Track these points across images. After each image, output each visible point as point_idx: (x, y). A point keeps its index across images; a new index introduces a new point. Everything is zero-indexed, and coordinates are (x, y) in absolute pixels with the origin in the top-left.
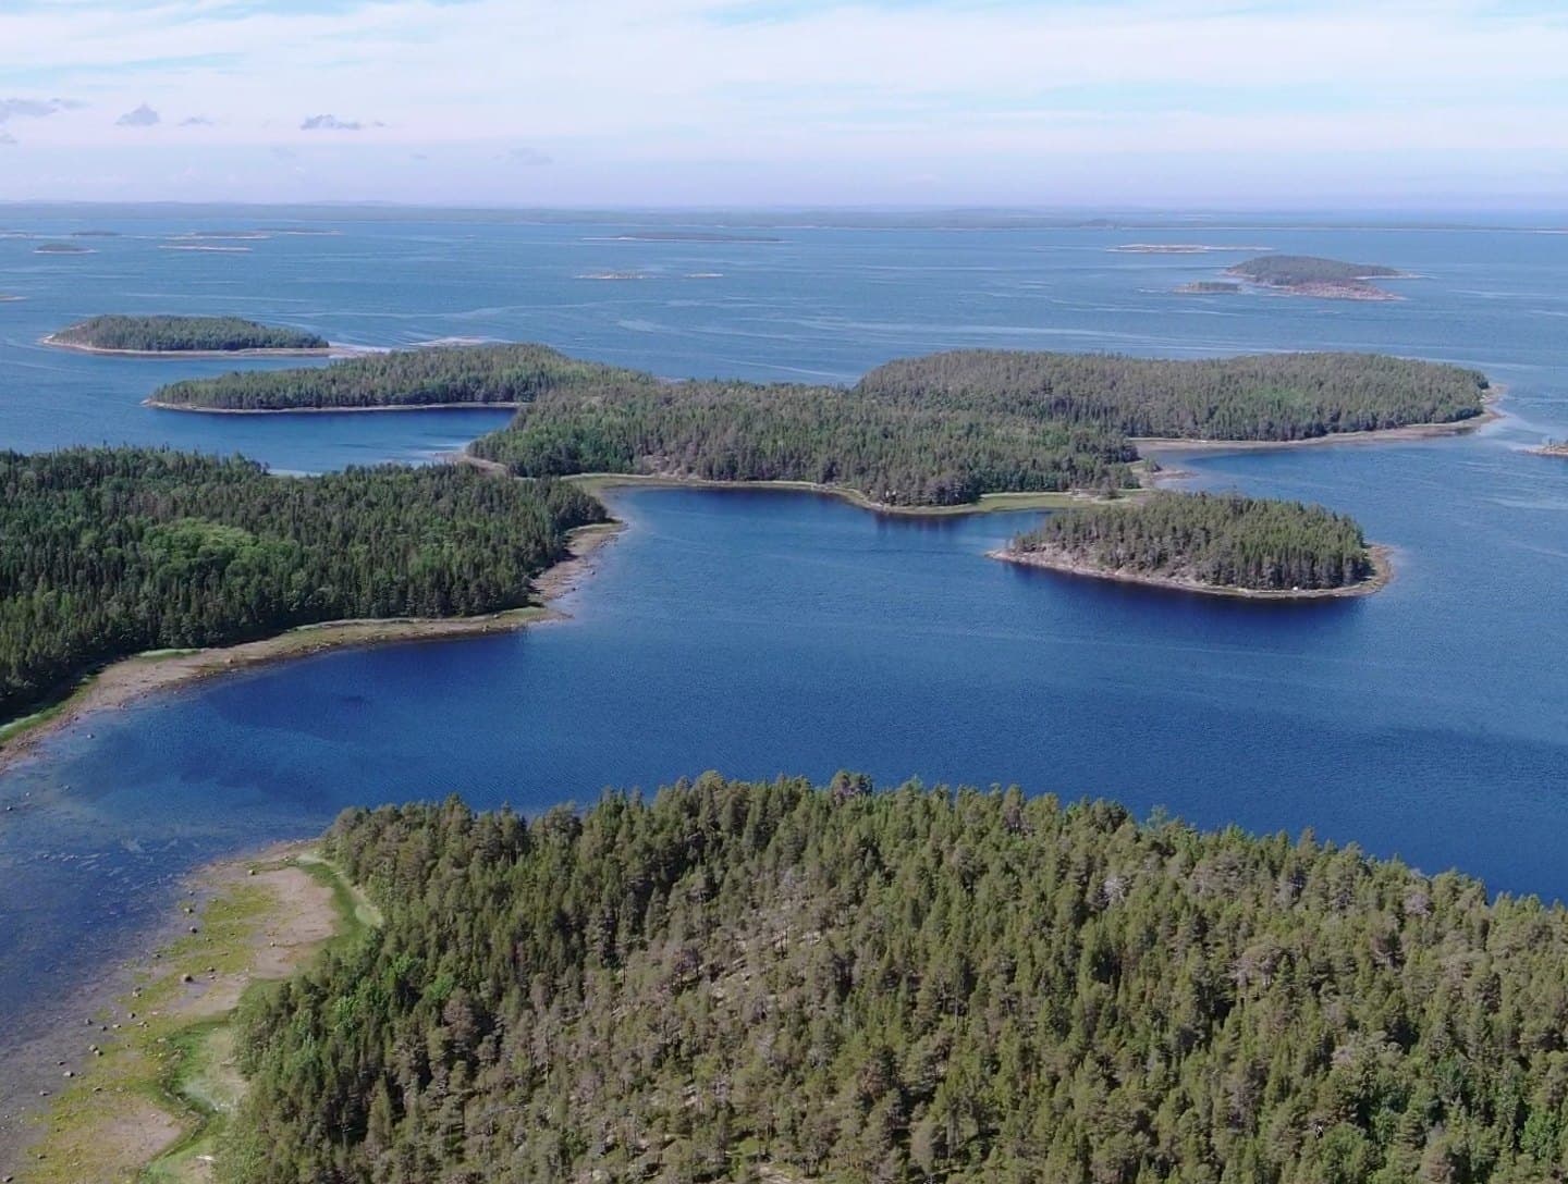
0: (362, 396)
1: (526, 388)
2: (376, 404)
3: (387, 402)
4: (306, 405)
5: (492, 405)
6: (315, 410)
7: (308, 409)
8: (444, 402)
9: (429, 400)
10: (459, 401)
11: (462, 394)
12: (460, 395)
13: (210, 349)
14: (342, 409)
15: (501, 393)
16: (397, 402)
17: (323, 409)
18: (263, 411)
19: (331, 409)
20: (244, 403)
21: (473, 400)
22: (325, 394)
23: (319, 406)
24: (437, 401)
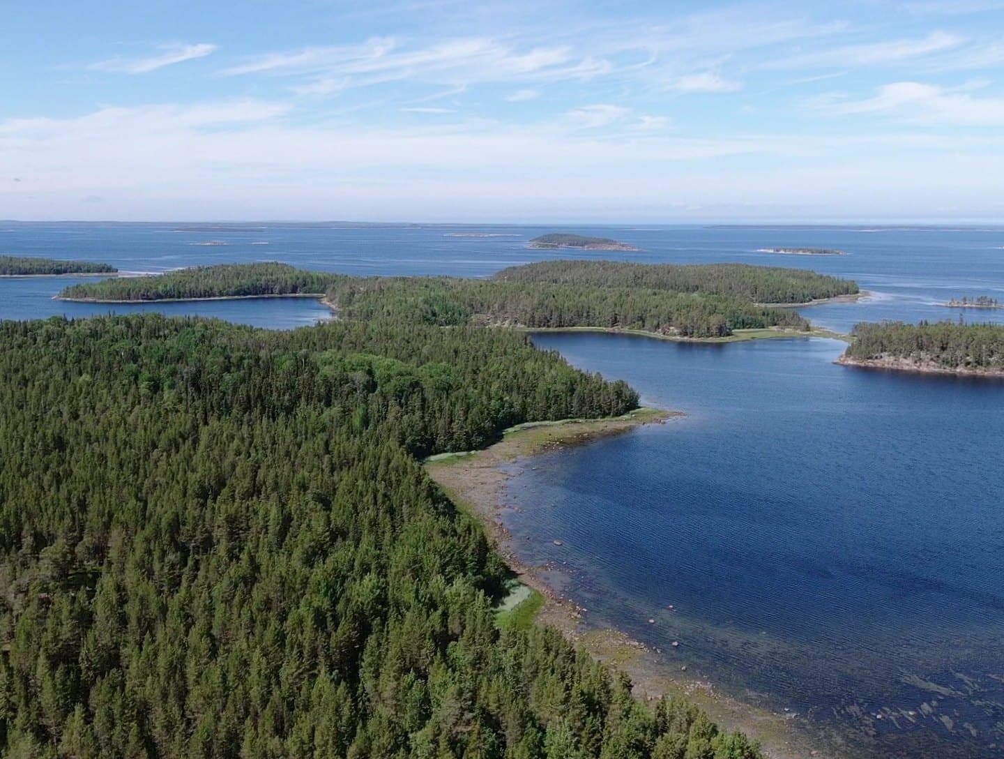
0: (205, 291)
1: (305, 285)
2: (214, 296)
3: (221, 295)
4: (171, 297)
5: (284, 295)
6: (177, 300)
7: (171, 300)
8: (254, 294)
9: (245, 294)
10: (263, 294)
11: (266, 289)
12: (264, 289)
13: (45, 273)
14: (193, 299)
15: (290, 287)
16: (228, 294)
17: (182, 299)
18: (145, 301)
19: (186, 299)
20: (132, 296)
21: (272, 293)
22: (182, 290)
23: (179, 297)
24: (250, 294)
